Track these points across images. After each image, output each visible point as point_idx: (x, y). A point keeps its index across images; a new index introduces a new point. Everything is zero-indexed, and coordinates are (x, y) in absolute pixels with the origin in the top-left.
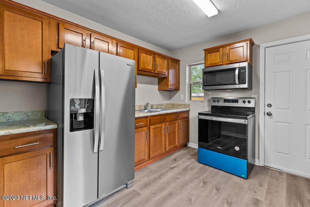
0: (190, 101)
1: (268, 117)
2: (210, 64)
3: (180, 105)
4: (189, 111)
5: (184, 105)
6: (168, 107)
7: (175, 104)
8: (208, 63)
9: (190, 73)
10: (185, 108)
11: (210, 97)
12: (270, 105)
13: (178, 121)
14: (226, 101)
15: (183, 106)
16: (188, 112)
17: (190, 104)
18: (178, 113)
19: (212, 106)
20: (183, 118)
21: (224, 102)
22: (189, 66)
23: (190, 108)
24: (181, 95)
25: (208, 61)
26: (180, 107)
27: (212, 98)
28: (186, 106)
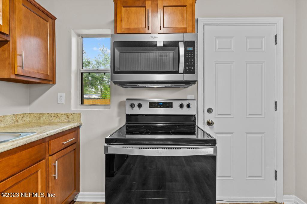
0: (82, 106)
1: (208, 127)
2: (126, 29)
3: (57, 116)
4: (78, 127)
5: (67, 115)
6: (20, 122)
7: (42, 114)
8: (121, 26)
9: (81, 52)
10: (69, 122)
11: (124, 99)
12: (210, 111)
13: (48, 161)
14: (152, 105)
15: (63, 118)
16: (76, 130)
17: (80, 114)
18: (47, 140)
19: (127, 115)
20: (63, 146)
21: (150, 107)
22: (79, 35)
23: (80, 121)
24: (59, 94)
25: (121, 21)
26: (58, 120)
27: (127, 99)
28: (71, 117)
